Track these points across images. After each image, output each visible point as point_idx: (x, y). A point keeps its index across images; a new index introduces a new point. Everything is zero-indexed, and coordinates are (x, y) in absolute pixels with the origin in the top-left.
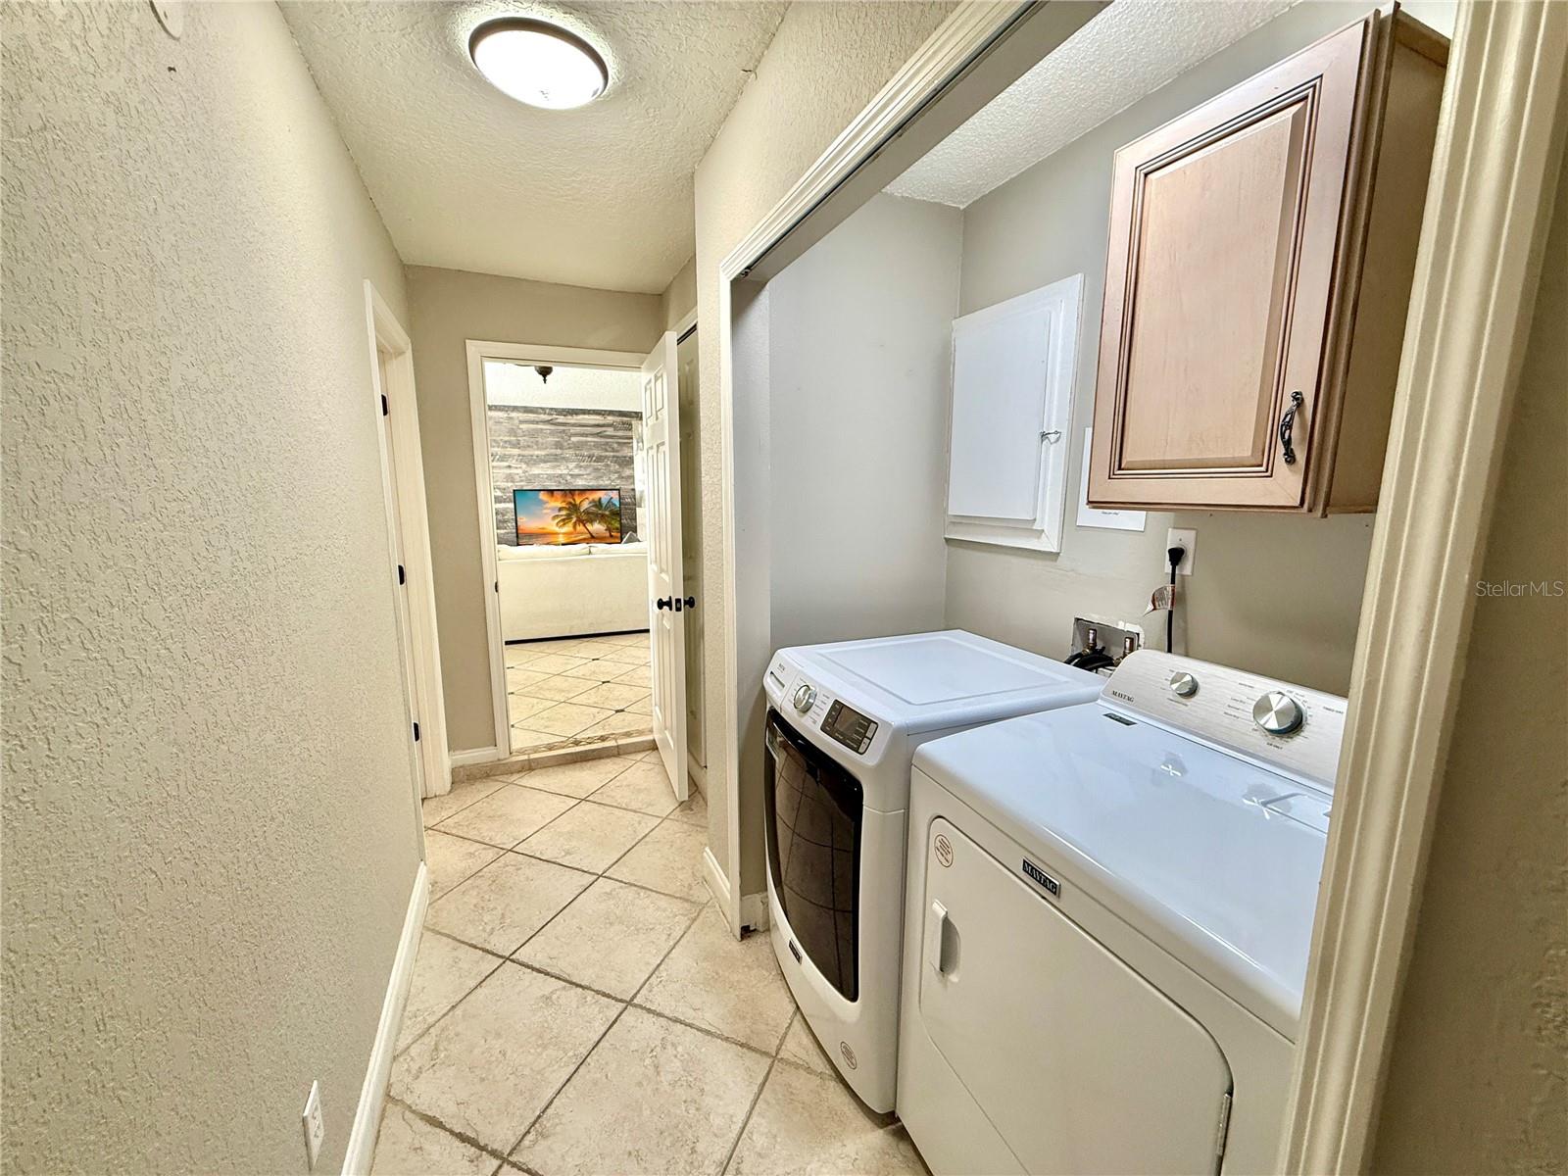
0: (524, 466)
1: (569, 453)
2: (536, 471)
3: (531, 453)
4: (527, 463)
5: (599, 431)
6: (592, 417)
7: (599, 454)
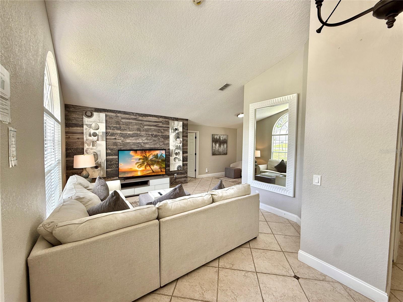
0: (122, 139)
1: (143, 133)
2: (128, 141)
3: (126, 132)
4: (123, 137)
5: (156, 124)
6: (154, 118)
7: (156, 134)
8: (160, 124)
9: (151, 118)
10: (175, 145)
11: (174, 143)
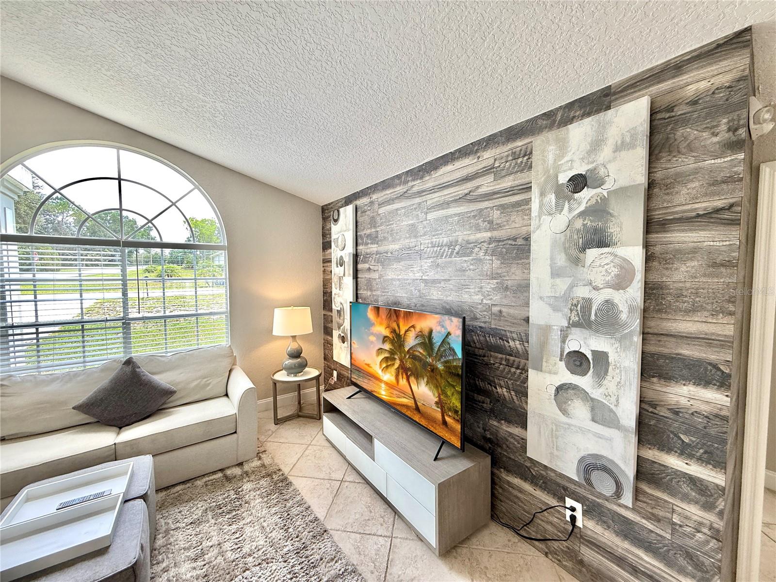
1: (424, 243)
5: (466, 191)
6: (458, 164)
7: (466, 238)
8: (487, 184)
9: (449, 168)
10: (567, 296)
11: (558, 281)
